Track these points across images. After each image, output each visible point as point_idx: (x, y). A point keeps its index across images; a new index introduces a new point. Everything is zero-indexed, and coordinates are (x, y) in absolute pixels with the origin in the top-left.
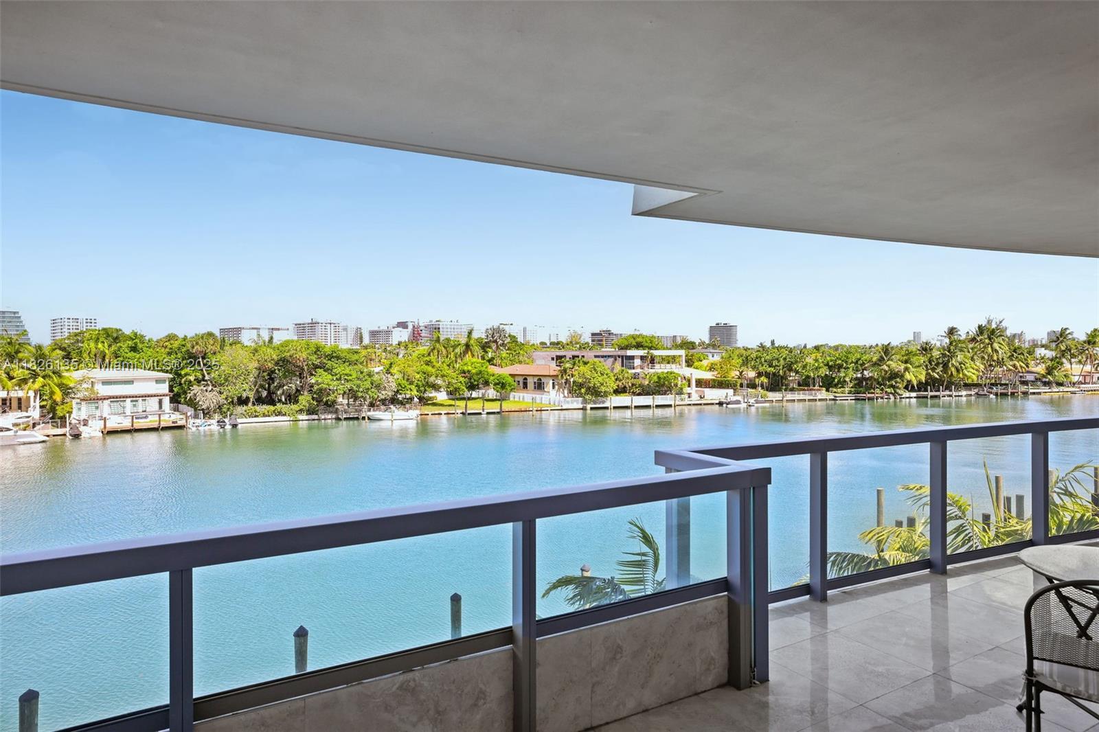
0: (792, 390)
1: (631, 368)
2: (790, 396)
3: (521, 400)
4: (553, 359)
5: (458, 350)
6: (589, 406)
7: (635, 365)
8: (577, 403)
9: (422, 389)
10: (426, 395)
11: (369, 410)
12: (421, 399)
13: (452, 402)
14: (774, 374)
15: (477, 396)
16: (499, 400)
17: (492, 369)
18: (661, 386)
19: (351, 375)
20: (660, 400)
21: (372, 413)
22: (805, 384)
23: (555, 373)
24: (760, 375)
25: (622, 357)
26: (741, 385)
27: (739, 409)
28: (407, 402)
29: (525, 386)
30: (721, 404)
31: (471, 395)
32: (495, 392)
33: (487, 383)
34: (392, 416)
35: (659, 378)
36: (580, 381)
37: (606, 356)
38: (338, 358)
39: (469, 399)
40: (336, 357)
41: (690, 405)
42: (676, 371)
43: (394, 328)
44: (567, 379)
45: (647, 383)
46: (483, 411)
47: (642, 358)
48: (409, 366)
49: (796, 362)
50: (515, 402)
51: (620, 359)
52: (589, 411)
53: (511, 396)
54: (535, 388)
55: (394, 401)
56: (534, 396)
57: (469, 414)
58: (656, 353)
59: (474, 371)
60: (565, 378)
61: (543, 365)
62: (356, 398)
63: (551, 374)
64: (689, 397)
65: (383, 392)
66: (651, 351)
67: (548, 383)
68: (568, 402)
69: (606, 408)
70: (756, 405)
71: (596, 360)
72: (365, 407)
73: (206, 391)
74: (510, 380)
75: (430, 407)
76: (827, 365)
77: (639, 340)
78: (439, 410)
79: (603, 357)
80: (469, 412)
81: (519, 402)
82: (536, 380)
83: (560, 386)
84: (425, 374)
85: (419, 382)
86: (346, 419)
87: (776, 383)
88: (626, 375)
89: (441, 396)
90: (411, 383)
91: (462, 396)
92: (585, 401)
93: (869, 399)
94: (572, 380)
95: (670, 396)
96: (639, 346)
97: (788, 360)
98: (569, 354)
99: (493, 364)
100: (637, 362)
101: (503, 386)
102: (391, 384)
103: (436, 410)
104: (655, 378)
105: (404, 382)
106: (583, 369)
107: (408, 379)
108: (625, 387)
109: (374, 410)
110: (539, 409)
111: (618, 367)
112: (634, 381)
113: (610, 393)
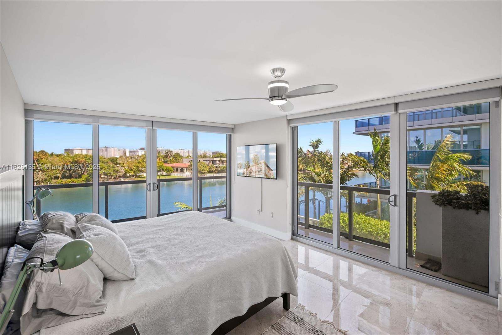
1: (215, 164)
3: (175, 175)
4: (189, 161)
7: (217, 163)
9: (136, 172)
15: (159, 174)
16: (166, 176)
17: (165, 165)
18: (224, 170)
20: (223, 175)
23: (188, 166)
25: (212, 160)
29: (177, 170)
32: (165, 173)
33: (163, 170)
37: (207, 160)
43: (139, 150)
44: (192, 168)
45: (220, 169)
47: (219, 161)
53: (171, 174)
54: (180, 171)
55: (124, 176)
56: (179, 173)
61: (186, 163)
62: (107, 176)
63: (186, 167)
65: (119, 174)
66: (222, 159)
67: (185, 169)
71: (204, 161)
73: (38, 174)
74: (172, 169)
77: (222, 155)
79: (206, 160)
82: (181, 169)
83: (189, 170)
84: (137, 167)
88: (213, 167)
89: (144, 175)
90: (132, 170)
100: (217, 162)
101: (168, 171)
102: (123, 170)
104: (222, 168)
107: (130, 169)
108: (213, 171)
111: (211, 164)
112: (216, 169)
113: (206, 173)
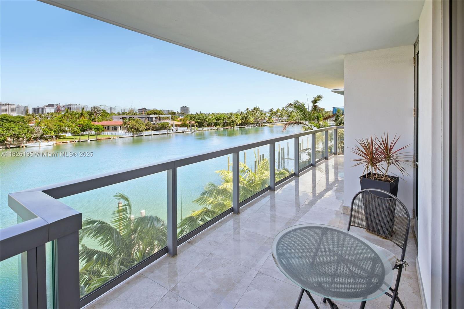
0: (205, 127)
1: (151, 121)
2: (205, 129)
3: (107, 134)
4: (121, 119)
5: (77, 116)
6: (135, 136)
7: (153, 120)
8: (131, 134)
9: (57, 132)
10: (59, 135)
11: (26, 143)
12: (57, 136)
13: (73, 137)
14: (200, 122)
15: (86, 134)
16: (96, 135)
17: (93, 123)
18: (163, 127)
19: (15, 128)
20: (162, 132)
21: (28, 144)
22: (209, 125)
23: (121, 124)
24: (196, 122)
25: (149, 117)
26: (190, 126)
27: (189, 133)
28: (49, 138)
29: (108, 129)
30: (183, 132)
31: (83, 134)
32: (95, 132)
33: (91, 129)
34: (40, 145)
35: (162, 124)
36: (132, 126)
38: (7, 120)
39: (82, 135)
40: (5, 119)
41: (173, 133)
42: (168, 122)
43: (46, 107)
44: (126, 126)
45: (158, 126)
46: (88, 139)
47: (156, 118)
48: (50, 123)
49: (207, 118)
50: (104, 135)
51: (148, 118)
52: (135, 137)
53: (102, 133)
54: (113, 130)
55: (41, 138)
56: (112, 133)
57: (81, 141)
58: (161, 116)
59: (84, 124)
60: (125, 125)
61: (117, 121)
62: (18, 138)
63: (120, 124)
64: (173, 130)
65: (35, 135)
66: (159, 115)
67: (118, 128)
68: (127, 134)
69: (142, 136)
70: (194, 132)
71: (138, 119)
72: (24, 141)
74: (102, 127)
75: (62, 139)
76: (215, 119)
77: (156, 111)
78: (67, 140)
79: (141, 117)
80: (81, 140)
81: (106, 135)
82: (113, 127)
83: (124, 128)
84: (59, 126)
85: (56, 130)
86: (11, 148)
87: (200, 125)
88: (150, 124)
89: (68, 135)
90: (51, 130)
91: (78, 134)
92: (134, 134)
93: (227, 129)
94: (128, 126)
95: (166, 130)
96: (155, 114)
97: (204, 117)
98: (128, 117)
99: (94, 121)
100: (154, 119)
101: (98, 129)
102: (39, 131)
103: (65, 141)
104: (161, 125)
105: (47, 130)
106: (133, 122)
107: (49, 129)
108: (150, 128)
109: (29, 143)
110: (114, 137)
111: (147, 121)
112: (153, 126)
113: (143, 130)
